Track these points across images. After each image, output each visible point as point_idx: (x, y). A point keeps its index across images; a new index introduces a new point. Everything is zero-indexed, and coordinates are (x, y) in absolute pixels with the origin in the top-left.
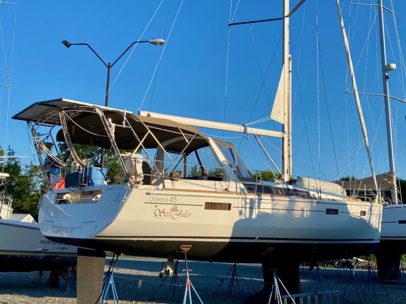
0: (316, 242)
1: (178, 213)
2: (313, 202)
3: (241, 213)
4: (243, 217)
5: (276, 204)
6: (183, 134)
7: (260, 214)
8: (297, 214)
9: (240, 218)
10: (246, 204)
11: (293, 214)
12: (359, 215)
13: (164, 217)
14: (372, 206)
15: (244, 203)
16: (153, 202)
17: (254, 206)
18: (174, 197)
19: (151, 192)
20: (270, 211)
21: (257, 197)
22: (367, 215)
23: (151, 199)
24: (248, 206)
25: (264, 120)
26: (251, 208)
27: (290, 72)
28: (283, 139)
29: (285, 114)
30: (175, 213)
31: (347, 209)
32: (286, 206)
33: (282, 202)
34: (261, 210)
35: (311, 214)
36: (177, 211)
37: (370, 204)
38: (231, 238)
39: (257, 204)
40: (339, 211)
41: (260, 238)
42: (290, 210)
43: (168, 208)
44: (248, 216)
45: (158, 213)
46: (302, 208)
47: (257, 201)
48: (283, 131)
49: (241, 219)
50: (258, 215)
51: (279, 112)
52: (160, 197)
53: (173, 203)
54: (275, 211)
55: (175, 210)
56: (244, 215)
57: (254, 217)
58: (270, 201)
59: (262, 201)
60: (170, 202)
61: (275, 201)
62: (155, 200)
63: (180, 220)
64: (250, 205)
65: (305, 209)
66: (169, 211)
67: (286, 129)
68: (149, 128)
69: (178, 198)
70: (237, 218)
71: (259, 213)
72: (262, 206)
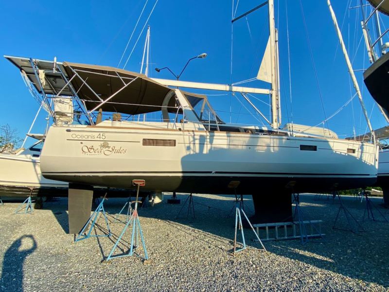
0: (292, 176)
1: (111, 149)
2: (282, 139)
3: (188, 148)
4: (192, 153)
5: (233, 140)
6: (120, 77)
7: (213, 149)
8: (261, 149)
9: (188, 153)
10: (194, 139)
11: (256, 149)
12: (346, 152)
13: (93, 153)
14: (363, 145)
15: (192, 139)
16: (76, 139)
17: (205, 141)
18: (101, 134)
19: (71, 129)
20: (225, 147)
21: (208, 134)
22: (356, 153)
23: (74, 136)
24: (197, 142)
25: (251, 80)
26: (202, 144)
27: (276, 41)
28: (271, 95)
29: (272, 75)
30: (107, 149)
31: (329, 146)
32: (247, 142)
33: (241, 139)
34: (213, 146)
35: (279, 149)
36: (109, 147)
37: (360, 143)
38: (183, 172)
39: (208, 140)
40: (318, 148)
41: (216, 172)
42: (251, 146)
43: (97, 145)
44: (197, 151)
45: (85, 149)
46: (268, 144)
47: (208, 137)
48: (271, 89)
49: (190, 155)
50: (210, 150)
51: (266, 73)
52: (84, 134)
53: (101, 139)
54: (231, 146)
55: (105, 145)
56: (193, 151)
57: (205, 152)
58: (226, 138)
59: (215, 137)
60: (99, 139)
61: (231, 138)
62: (78, 137)
63: (114, 156)
64: (200, 141)
65: (272, 145)
66: (99, 148)
67: (274, 87)
68: (77, 72)
69: (106, 134)
70: (185, 153)
71: (211, 148)
72: (215, 142)
